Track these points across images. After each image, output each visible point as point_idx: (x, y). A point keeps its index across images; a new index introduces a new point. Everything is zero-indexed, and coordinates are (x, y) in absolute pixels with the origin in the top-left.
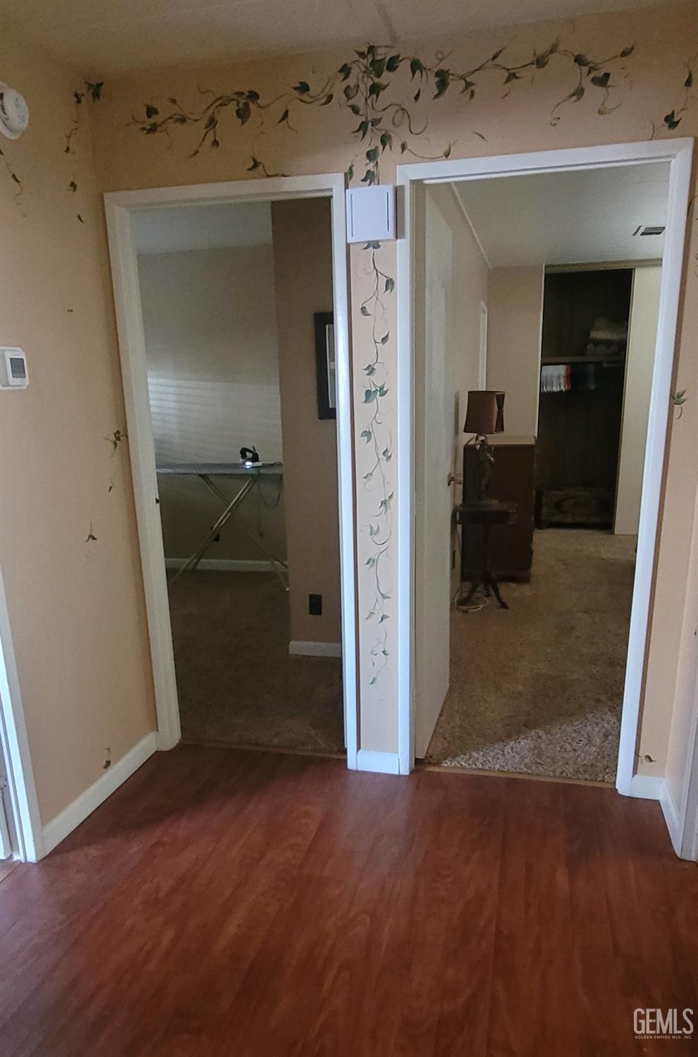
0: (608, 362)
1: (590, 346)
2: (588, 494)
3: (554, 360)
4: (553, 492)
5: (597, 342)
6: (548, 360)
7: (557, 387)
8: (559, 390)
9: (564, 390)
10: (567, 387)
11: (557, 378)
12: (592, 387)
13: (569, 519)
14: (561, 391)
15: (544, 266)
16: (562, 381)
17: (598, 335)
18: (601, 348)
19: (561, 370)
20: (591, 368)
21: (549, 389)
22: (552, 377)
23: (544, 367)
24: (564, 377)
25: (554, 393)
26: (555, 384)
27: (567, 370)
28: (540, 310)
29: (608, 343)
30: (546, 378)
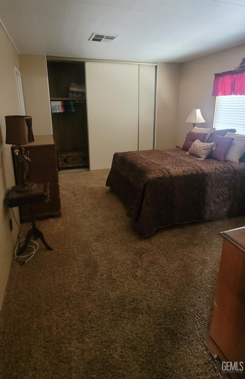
0: (78, 101)
1: (70, 94)
2: (77, 155)
3: (56, 99)
4: (63, 155)
5: (73, 92)
6: (53, 99)
7: (59, 111)
8: (59, 112)
9: (62, 112)
10: (63, 110)
11: (58, 106)
12: (74, 111)
13: (71, 166)
14: (61, 112)
15: (46, 56)
16: (60, 108)
17: (72, 89)
18: (75, 95)
19: (59, 103)
20: (72, 103)
21: (55, 111)
22: (56, 106)
23: (51, 102)
24: (61, 106)
25: (58, 113)
26: (57, 109)
27: (62, 103)
28: (47, 75)
29: (77, 93)
30: (53, 106)
